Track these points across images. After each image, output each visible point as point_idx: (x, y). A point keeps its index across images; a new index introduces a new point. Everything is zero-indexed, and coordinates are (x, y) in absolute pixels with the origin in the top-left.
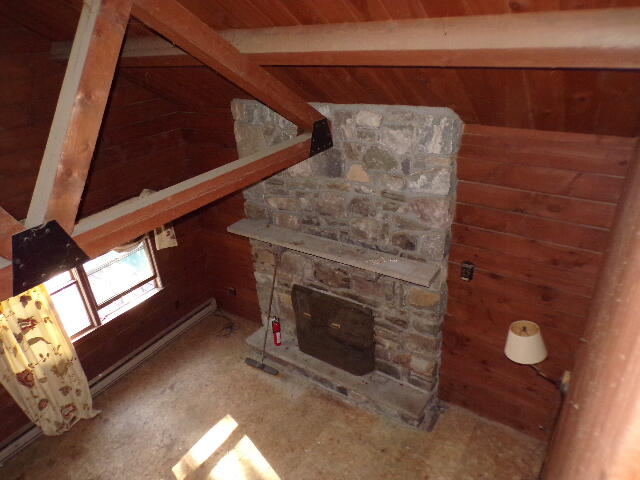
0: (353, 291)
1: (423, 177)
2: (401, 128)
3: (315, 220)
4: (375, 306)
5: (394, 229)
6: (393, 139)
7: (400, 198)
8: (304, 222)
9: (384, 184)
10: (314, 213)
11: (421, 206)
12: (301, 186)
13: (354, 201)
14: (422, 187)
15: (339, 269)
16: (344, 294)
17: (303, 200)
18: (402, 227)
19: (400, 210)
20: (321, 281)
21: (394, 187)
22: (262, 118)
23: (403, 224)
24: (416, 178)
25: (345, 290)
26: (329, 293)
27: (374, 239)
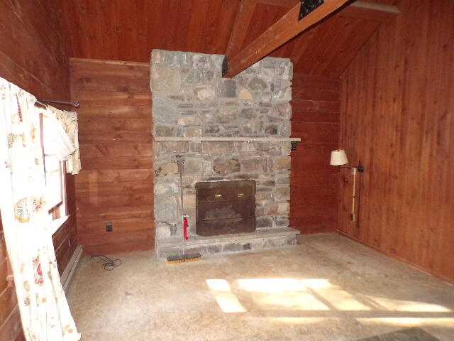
0: (241, 173)
1: (281, 92)
2: (269, 67)
3: (216, 129)
4: (256, 178)
5: (267, 124)
6: (266, 74)
7: (268, 105)
8: (207, 131)
9: (260, 98)
10: (215, 124)
11: (280, 108)
12: (207, 106)
13: (244, 111)
14: (280, 98)
15: (233, 159)
16: (236, 177)
17: (208, 115)
18: (271, 121)
19: (270, 112)
20: (219, 172)
21: (266, 100)
22: (181, 62)
23: (271, 119)
24: (277, 93)
25: (237, 173)
26: (225, 180)
27: (256, 132)
